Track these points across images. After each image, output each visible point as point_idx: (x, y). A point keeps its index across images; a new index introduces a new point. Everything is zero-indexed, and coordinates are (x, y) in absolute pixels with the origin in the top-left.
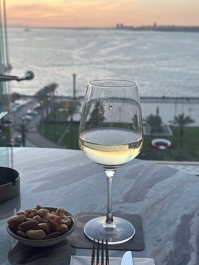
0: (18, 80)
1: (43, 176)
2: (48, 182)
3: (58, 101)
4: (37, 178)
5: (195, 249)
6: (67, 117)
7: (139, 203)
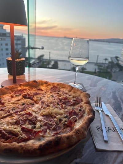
0: (40, 49)
1: (59, 78)
2: (61, 79)
3: (44, 60)
4: (57, 78)
5: (121, 102)
6: (47, 65)
7: (95, 88)
